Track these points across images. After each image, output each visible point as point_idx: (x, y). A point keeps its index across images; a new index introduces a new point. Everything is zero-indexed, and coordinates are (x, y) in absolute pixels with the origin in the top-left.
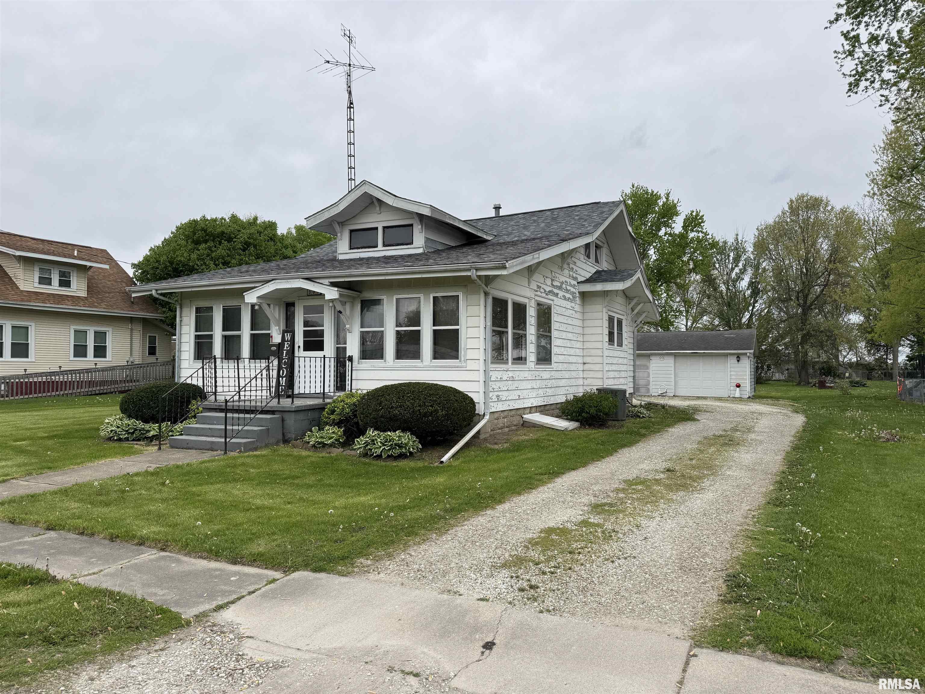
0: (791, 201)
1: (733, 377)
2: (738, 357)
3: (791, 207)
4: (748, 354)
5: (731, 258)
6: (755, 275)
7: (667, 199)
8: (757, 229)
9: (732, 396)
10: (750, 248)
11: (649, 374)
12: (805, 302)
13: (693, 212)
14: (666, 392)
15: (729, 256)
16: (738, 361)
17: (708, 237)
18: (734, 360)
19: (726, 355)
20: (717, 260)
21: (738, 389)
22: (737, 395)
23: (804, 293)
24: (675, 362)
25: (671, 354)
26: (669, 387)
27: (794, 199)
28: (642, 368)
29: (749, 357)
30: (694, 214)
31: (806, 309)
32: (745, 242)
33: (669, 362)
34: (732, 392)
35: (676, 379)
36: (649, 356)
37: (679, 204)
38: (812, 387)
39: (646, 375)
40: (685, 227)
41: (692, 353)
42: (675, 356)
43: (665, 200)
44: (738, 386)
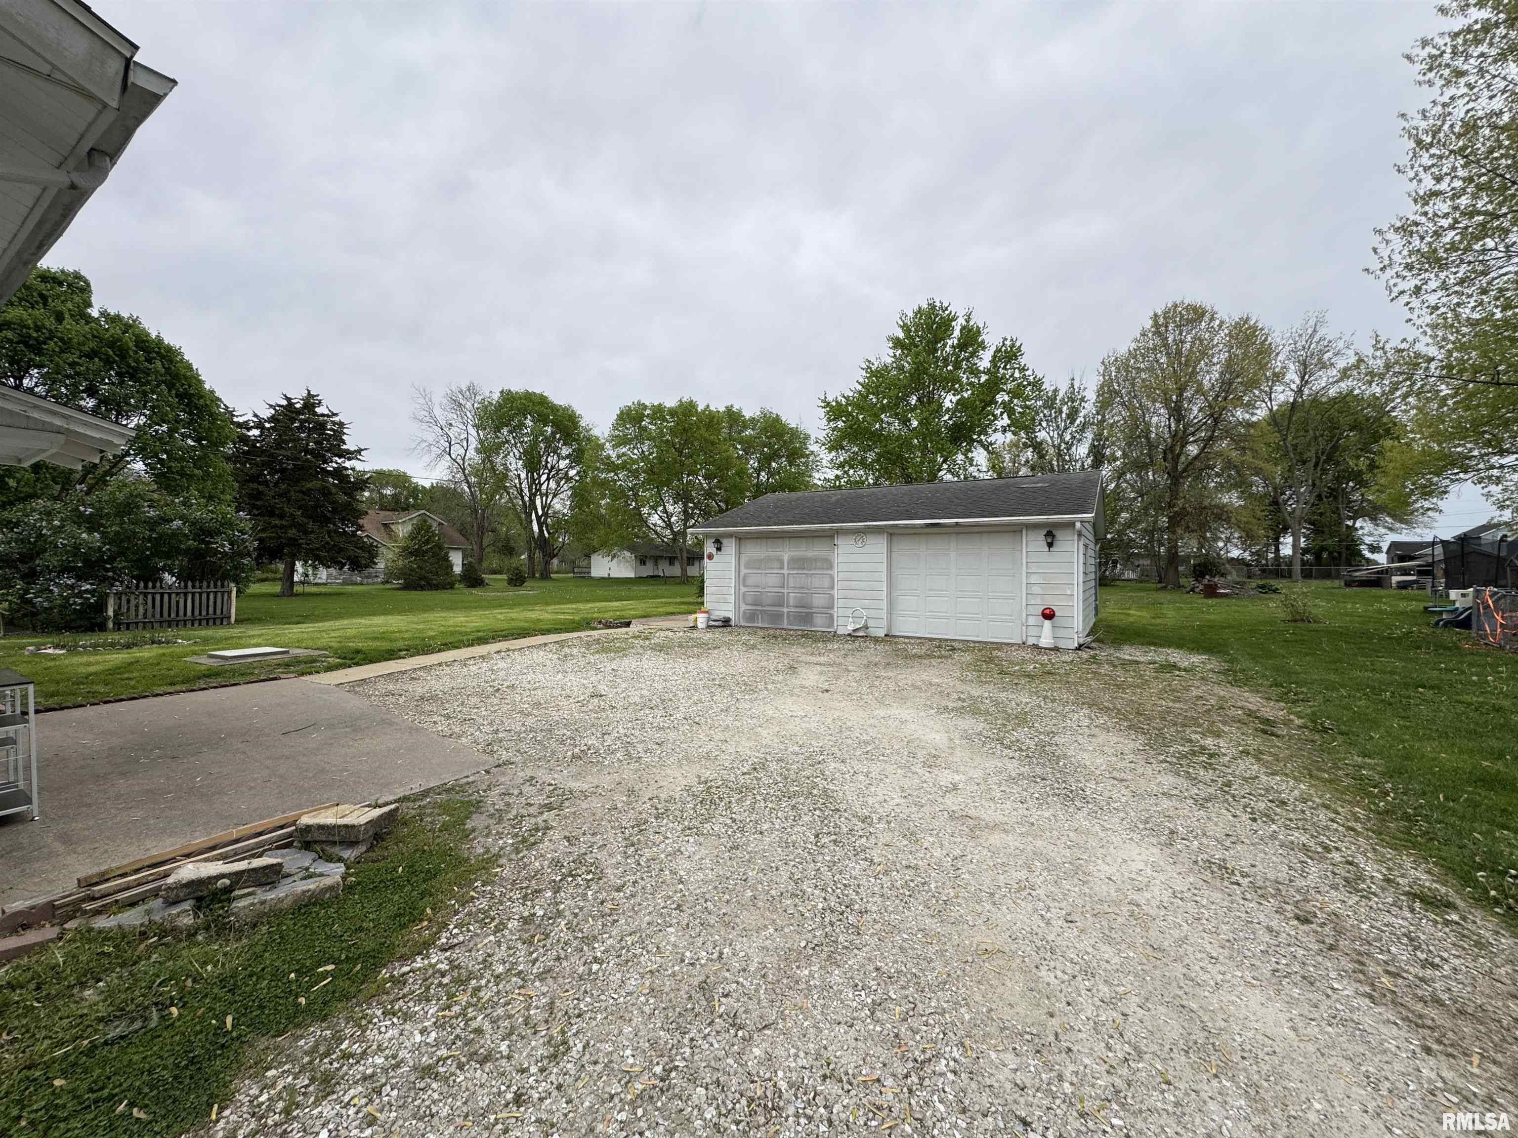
0: (1156, 315)
1: (1036, 590)
2: (1050, 535)
3: (1156, 324)
4: (1078, 525)
5: (1064, 415)
6: (1098, 436)
7: (967, 321)
8: (1103, 363)
9: (1031, 641)
10: (1091, 395)
11: (832, 578)
12: (1175, 467)
13: (1005, 339)
14: (866, 627)
15: (1061, 412)
16: (1050, 545)
17: (1027, 373)
18: (1037, 542)
19: (1017, 530)
20: (1045, 416)
21: (1047, 623)
22: (1046, 641)
23: (1173, 452)
24: (890, 552)
25: (879, 530)
26: (872, 613)
27: (1159, 312)
28: (819, 565)
29: (1080, 534)
30: (1008, 343)
31: (1176, 478)
32: (1085, 389)
33: (877, 547)
34: (1032, 631)
35: (894, 594)
36: (830, 536)
37: (986, 331)
38: (1188, 592)
39: (826, 584)
40: (993, 361)
41: (928, 525)
42: (892, 534)
43: (964, 323)
44: (1049, 615)
